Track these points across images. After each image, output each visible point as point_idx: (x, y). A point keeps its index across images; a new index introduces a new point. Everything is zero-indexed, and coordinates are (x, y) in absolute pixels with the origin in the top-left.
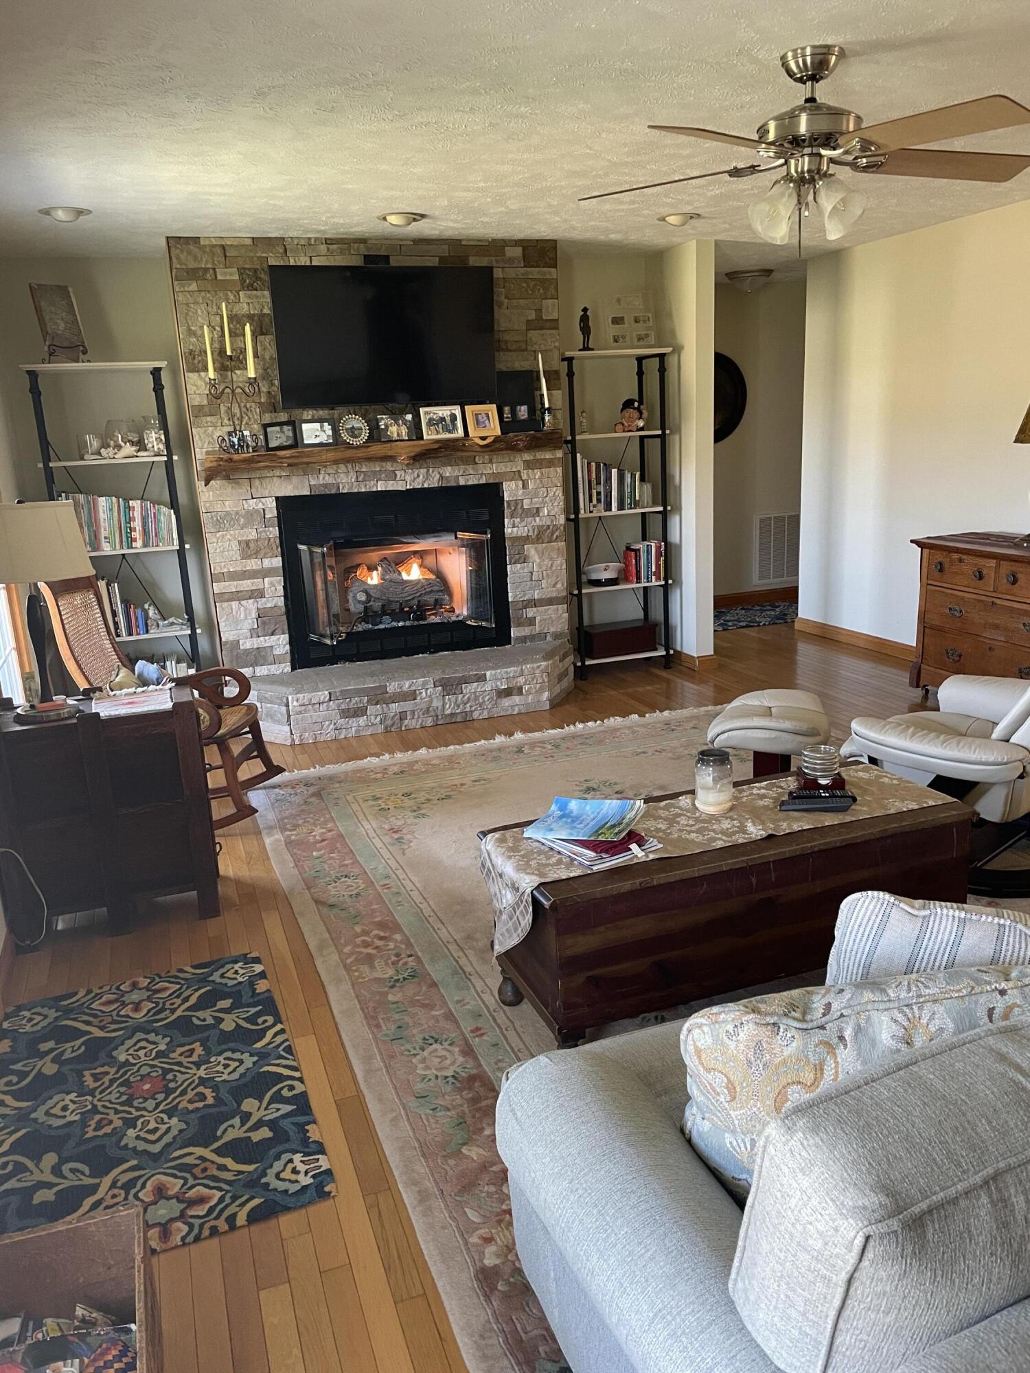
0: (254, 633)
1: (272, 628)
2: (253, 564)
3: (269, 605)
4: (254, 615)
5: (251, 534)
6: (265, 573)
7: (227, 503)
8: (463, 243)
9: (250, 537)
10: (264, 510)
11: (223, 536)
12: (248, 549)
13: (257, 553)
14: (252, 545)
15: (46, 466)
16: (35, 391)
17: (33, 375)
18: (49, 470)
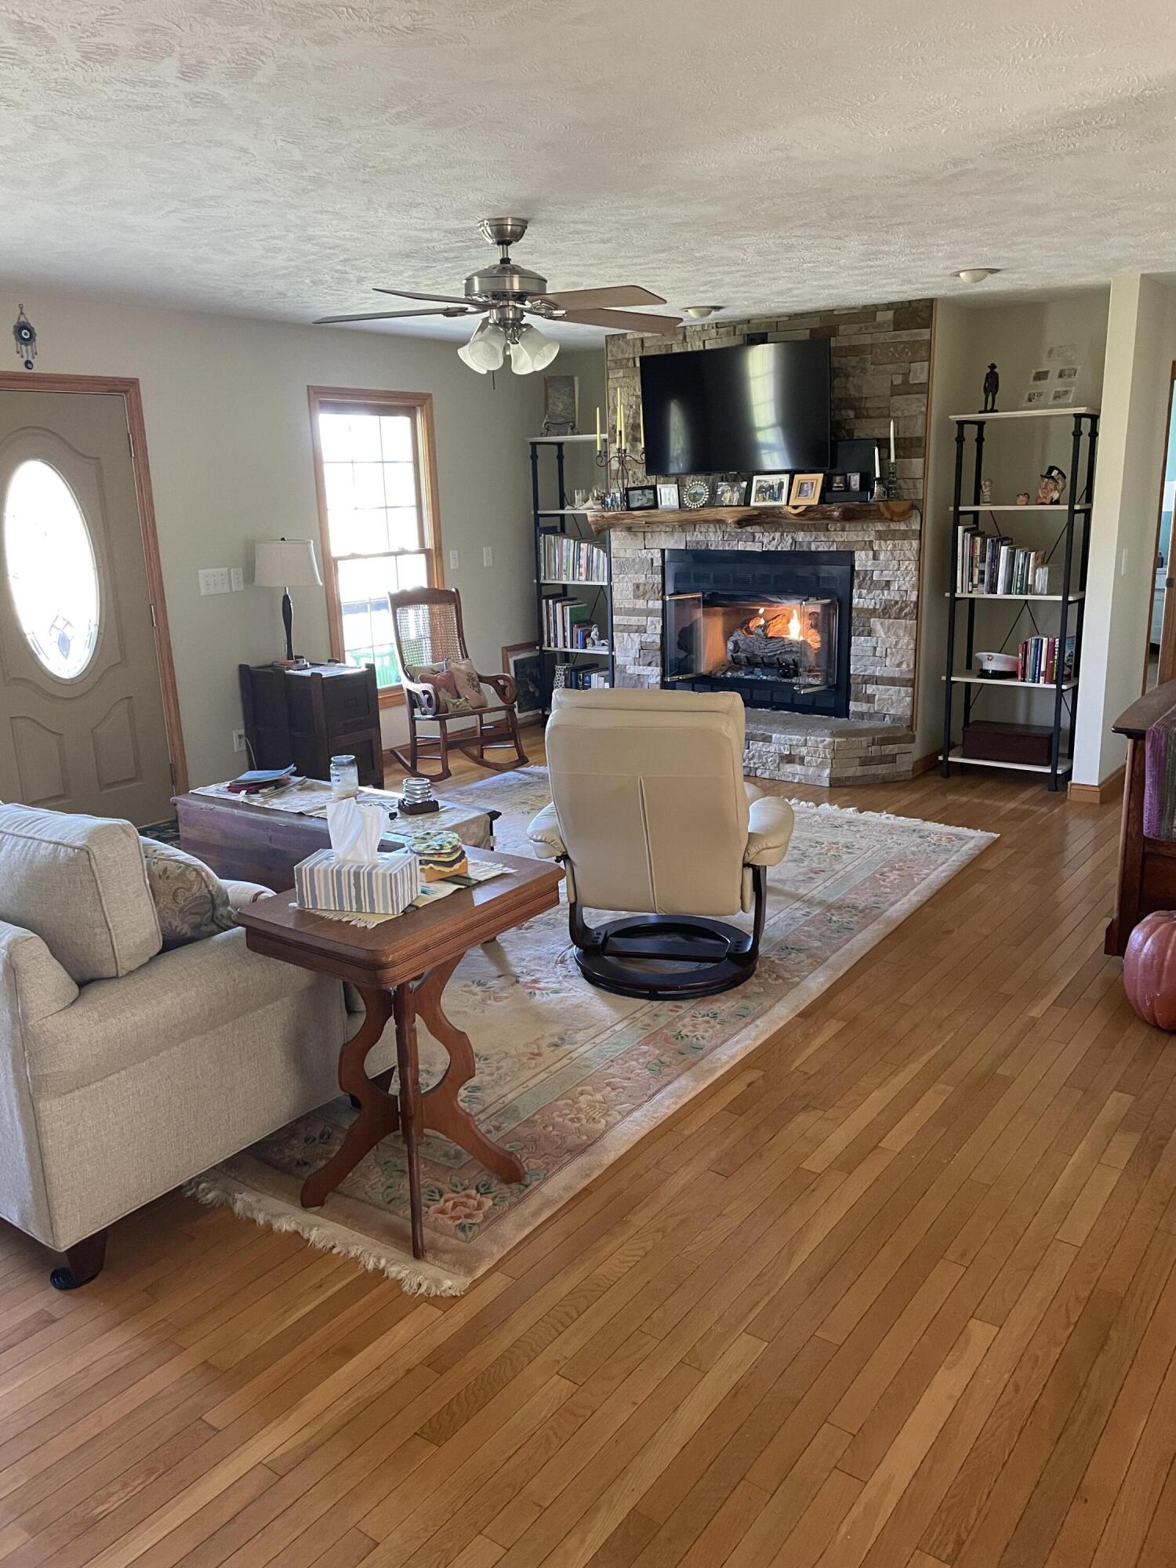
0: (636, 661)
1: (649, 659)
2: (640, 604)
3: (649, 640)
4: (637, 646)
5: (642, 579)
6: (649, 613)
7: (628, 551)
8: (835, 313)
9: (641, 581)
10: (652, 559)
11: (623, 578)
12: (638, 591)
13: (644, 594)
14: (641, 588)
15: (536, 513)
16: (534, 457)
17: (534, 445)
18: (537, 517)
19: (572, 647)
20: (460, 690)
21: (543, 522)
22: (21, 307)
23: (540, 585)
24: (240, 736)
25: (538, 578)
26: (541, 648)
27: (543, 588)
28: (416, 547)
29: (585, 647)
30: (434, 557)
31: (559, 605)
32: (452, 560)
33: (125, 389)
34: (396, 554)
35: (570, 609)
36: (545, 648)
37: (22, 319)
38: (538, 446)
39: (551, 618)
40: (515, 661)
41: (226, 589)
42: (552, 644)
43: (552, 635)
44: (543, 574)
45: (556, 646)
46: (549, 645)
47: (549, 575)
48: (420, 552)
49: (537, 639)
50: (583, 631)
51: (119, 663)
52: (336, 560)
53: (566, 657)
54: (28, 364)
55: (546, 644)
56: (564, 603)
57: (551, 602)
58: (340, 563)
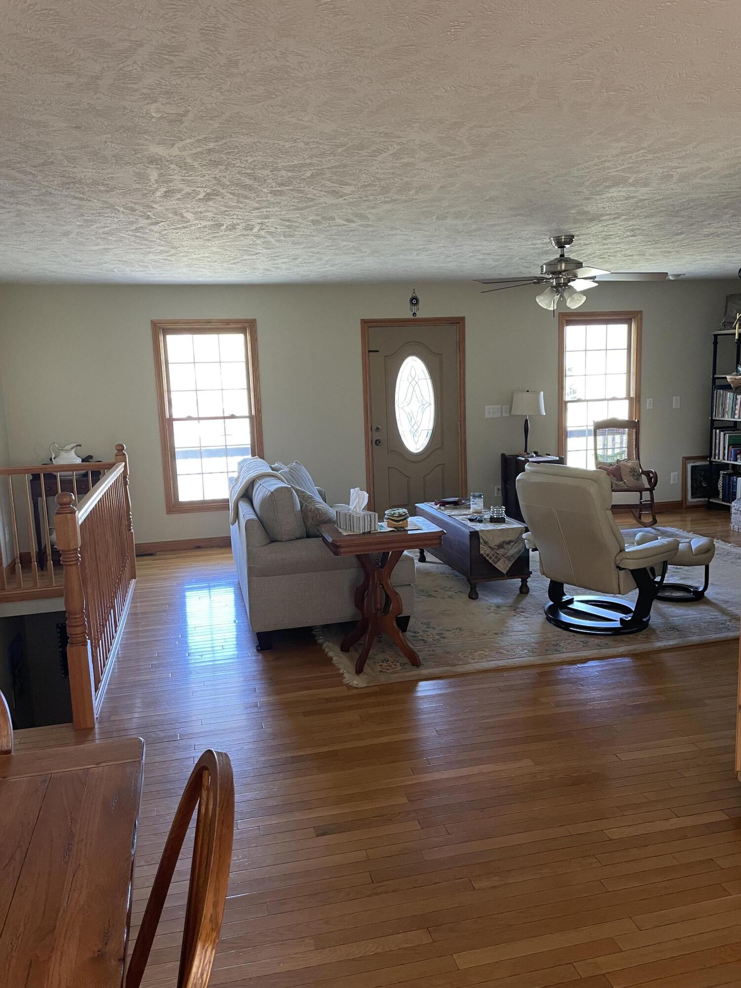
15: (713, 376)
16: (715, 343)
17: (716, 336)
18: (714, 379)
19: (728, 460)
20: (623, 477)
21: (718, 382)
22: (414, 290)
23: (713, 421)
24: (498, 489)
25: (712, 417)
26: (710, 459)
27: (715, 422)
28: (624, 395)
29: (736, 461)
30: (636, 402)
31: (722, 433)
32: (648, 404)
33: (458, 322)
34: (609, 400)
35: (729, 436)
36: (712, 460)
37: (414, 294)
38: (718, 336)
39: (717, 441)
40: (692, 467)
41: (499, 415)
42: (717, 457)
43: (717, 452)
44: (714, 414)
45: (719, 458)
46: (715, 458)
47: (718, 415)
48: (625, 399)
49: (709, 454)
50: (735, 450)
51: (440, 448)
52: (566, 402)
53: (726, 466)
54: (414, 314)
55: (713, 457)
56: (726, 432)
57: (718, 431)
58: (569, 405)
